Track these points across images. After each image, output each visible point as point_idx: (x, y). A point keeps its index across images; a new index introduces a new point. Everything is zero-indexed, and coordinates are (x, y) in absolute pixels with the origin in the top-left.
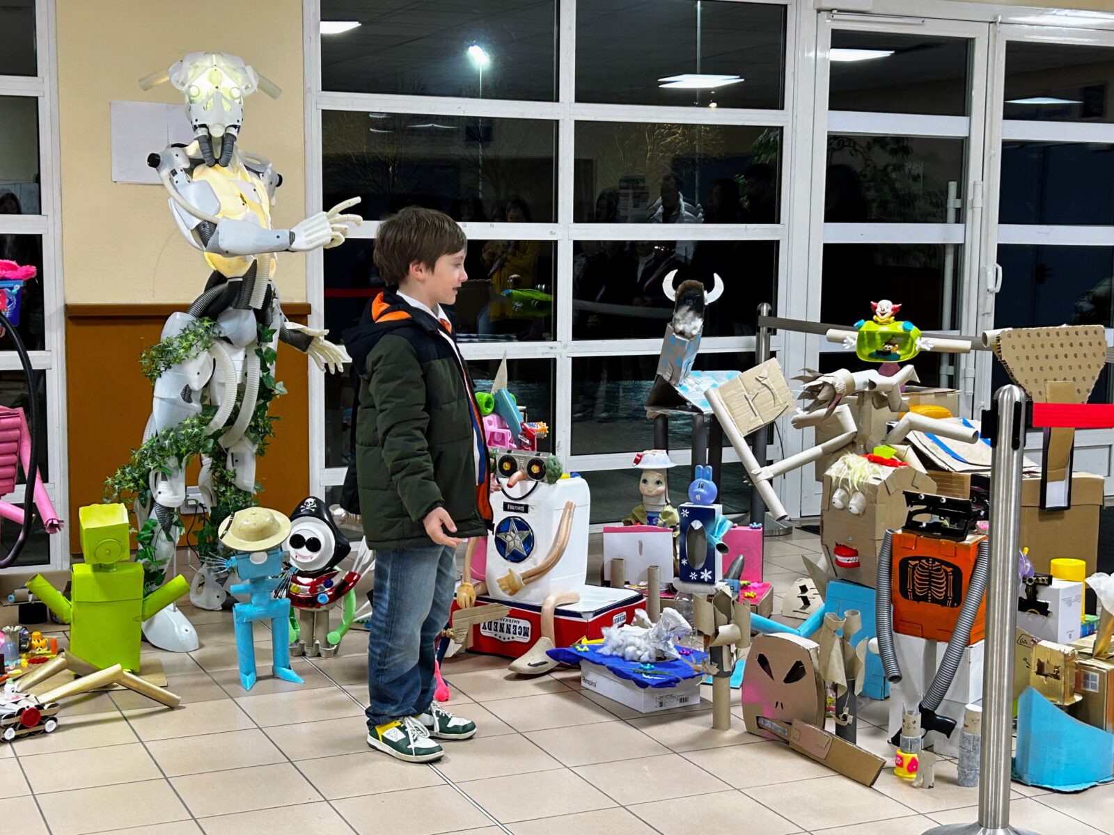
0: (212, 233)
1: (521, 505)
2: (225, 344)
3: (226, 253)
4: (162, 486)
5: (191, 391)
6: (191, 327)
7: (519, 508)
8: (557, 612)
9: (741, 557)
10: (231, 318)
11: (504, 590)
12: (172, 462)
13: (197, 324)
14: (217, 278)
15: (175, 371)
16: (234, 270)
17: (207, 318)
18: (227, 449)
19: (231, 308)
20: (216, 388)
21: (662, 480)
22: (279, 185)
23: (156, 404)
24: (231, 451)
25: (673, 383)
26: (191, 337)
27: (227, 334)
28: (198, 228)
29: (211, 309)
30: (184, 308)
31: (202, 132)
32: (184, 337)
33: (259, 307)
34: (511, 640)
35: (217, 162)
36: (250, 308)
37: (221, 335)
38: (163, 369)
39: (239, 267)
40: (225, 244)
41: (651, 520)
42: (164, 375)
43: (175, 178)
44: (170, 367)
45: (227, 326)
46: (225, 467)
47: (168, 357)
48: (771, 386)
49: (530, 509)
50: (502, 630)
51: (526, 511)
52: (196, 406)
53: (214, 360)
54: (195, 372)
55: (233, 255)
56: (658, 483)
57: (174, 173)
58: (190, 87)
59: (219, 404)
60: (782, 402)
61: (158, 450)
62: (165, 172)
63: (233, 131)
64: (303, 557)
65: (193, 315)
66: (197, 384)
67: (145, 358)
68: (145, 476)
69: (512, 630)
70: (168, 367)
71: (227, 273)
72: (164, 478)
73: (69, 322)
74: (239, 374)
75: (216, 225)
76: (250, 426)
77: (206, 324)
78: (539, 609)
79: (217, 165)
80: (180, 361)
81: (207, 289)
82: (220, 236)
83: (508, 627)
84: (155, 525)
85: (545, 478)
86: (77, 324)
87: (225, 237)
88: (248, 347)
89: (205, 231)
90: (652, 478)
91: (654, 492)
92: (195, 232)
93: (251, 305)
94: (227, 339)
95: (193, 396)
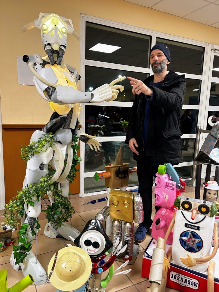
0: (53, 92)
1: (196, 226)
2: (59, 144)
3: (61, 103)
4: (30, 208)
5: (43, 165)
6: (43, 137)
7: (194, 228)
8: (216, 279)
10: (61, 133)
12: (34, 198)
13: (46, 136)
14: (55, 115)
15: (36, 157)
16: (63, 111)
17: (51, 133)
19: (61, 128)
20: (55, 162)
22: (79, 79)
23: (28, 172)
24: (60, 183)
25: (207, 154)
26: (43, 142)
27: (60, 140)
28: (46, 89)
29: (53, 129)
31: (48, 47)
32: (40, 142)
33: (74, 128)
35: (55, 62)
36: (69, 128)
37: (57, 140)
38: (30, 156)
39: (66, 110)
40: (60, 98)
42: (31, 159)
43: (36, 67)
44: (34, 156)
45: (60, 136)
46: (57, 189)
47: (33, 151)
51: (198, 228)
52: (46, 171)
53: (54, 151)
54: (45, 157)
55: (64, 103)
56: (215, 194)
57: (35, 64)
58: (43, 25)
59: (56, 169)
62: (31, 64)
63: (63, 48)
64: (91, 250)
65: (44, 131)
66: (46, 162)
67: (22, 151)
68: (22, 204)
72: (31, 205)
73: (4, 130)
74: (64, 156)
75: (55, 89)
76: (68, 175)
77: (51, 136)
78: (206, 276)
80: (39, 153)
81: (51, 120)
82: (58, 94)
83: (186, 280)
88: (68, 145)
89: (50, 91)
91: (213, 198)
92: (45, 93)
93: (71, 127)
94: (60, 142)
95: (45, 167)
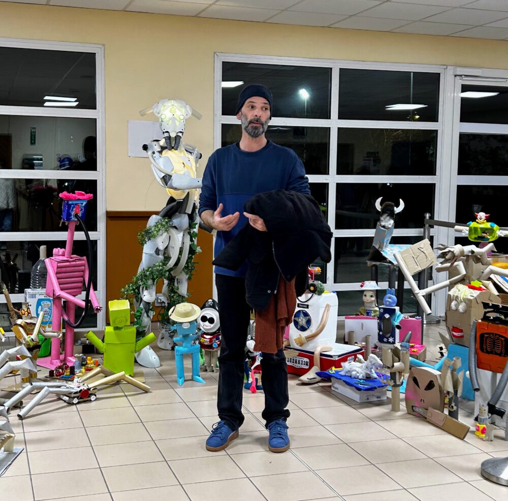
0: (169, 180)
1: (305, 305)
2: (175, 229)
3: (175, 189)
4: (146, 292)
5: (159, 250)
6: (160, 222)
7: (305, 306)
8: (321, 355)
9: (410, 332)
10: (177, 218)
11: (297, 344)
12: (150, 282)
13: (162, 220)
14: (172, 200)
15: (152, 241)
16: (179, 196)
17: (167, 218)
18: (175, 277)
19: (177, 213)
20: (170, 249)
21: (374, 295)
22: (200, 158)
23: (144, 256)
24: (176, 278)
25: (380, 250)
26: (159, 226)
27: (176, 225)
28: (163, 177)
29: (169, 213)
30: (157, 213)
31: (166, 135)
32: (156, 226)
33: (190, 213)
34: (300, 367)
35: (173, 148)
36: (186, 213)
37: (173, 225)
38: (147, 240)
39: (181, 195)
40: (175, 185)
41: (368, 314)
42: (147, 243)
43: (154, 155)
44: (150, 240)
45: (175, 221)
46: (174, 285)
47: (149, 235)
48: (425, 252)
49: (309, 307)
50: (296, 363)
51: (308, 308)
52: (161, 257)
53: (170, 237)
54: (161, 242)
55: (179, 190)
56: (372, 296)
57: (154, 153)
58: (162, 115)
59: (172, 256)
60: (430, 259)
61: (144, 276)
62: (150, 153)
63: (180, 134)
64: (206, 326)
65: (161, 216)
66: (162, 247)
67: (139, 235)
68: (138, 288)
69: (301, 362)
70: (149, 239)
71: (176, 197)
72: (146, 289)
73: (108, 219)
74: (180, 243)
75: (171, 176)
76: (185, 266)
77: (166, 220)
78: (313, 353)
79: (173, 150)
80: (155, 237)
81: (167, 204)
82: (173, 181)
83: (299, 361)
84: (142, 310)
85: (317, 292)
86: (111, 220)
87: (175, 182)
88: (185, 231)
89: (166, 179)
90: (369, 294)
91: (370, 301)
92: (162, 179)
93: (186, 212)
94: (175, 227)
95: (160, 252)
